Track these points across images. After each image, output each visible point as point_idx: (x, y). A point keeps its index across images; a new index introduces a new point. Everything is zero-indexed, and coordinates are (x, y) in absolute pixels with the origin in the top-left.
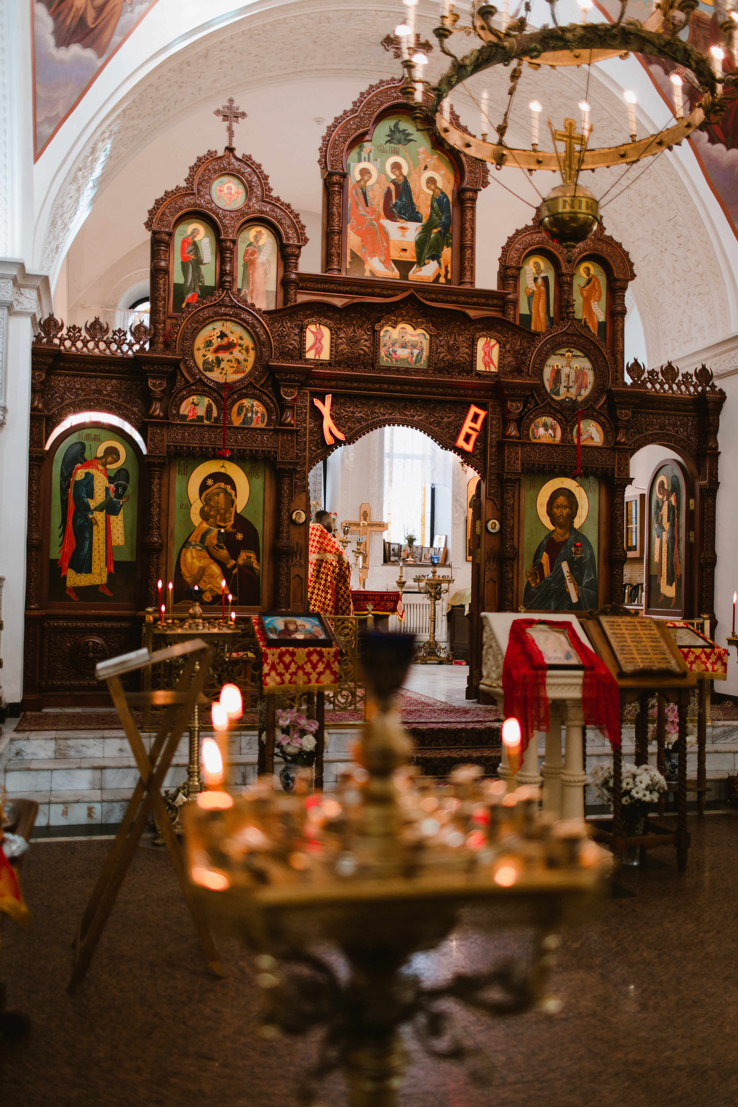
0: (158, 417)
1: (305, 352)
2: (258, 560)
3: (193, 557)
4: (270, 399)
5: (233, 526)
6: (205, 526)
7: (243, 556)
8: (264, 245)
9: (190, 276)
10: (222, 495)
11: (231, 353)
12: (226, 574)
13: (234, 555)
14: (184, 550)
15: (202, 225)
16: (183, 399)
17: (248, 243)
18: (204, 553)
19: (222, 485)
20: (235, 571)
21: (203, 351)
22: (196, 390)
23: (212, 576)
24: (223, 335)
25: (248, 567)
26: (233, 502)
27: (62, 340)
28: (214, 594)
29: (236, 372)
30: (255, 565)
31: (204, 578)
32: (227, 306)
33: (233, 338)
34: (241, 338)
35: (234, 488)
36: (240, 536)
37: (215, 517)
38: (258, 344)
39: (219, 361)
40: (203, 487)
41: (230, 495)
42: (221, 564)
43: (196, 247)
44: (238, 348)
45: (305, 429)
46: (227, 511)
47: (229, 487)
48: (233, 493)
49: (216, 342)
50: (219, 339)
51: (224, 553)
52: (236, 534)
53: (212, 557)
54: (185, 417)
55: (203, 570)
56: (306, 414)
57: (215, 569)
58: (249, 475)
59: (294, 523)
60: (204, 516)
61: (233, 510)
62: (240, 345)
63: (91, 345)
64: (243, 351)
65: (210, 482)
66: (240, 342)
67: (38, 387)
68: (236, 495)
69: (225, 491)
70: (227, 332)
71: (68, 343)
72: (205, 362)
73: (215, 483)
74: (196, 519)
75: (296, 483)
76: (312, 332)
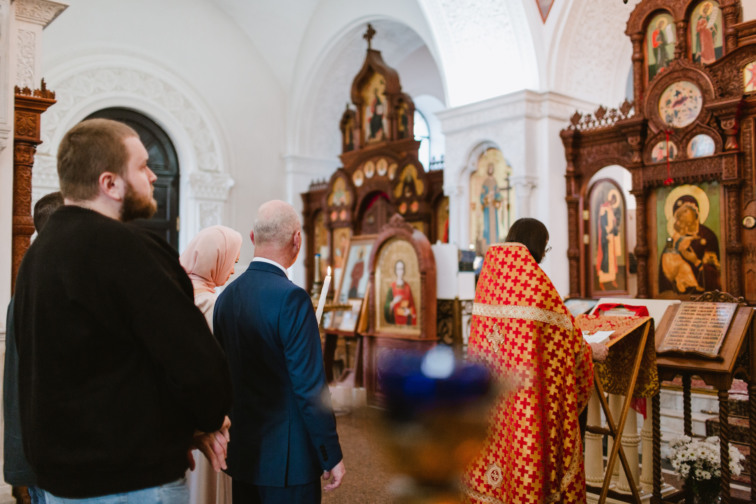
0: (636, 163)
1: (744, 88)
2: (719, 259)
3: (670, 260)
4: (714, 132)
5: (699, 234)
6: (678, 236)
7: (707, 257)
8: (711, 13)
9: (659, 57)
10: (689, 212)
11: (685, 105)
12: (695, 270)
13: (700, 256)
14: (664, 255)
15: (665, 17)
16: (653, 146)
17: (698, 17)
18: (678, 256)
19: (689, 204)
20: (701, 268)
21: (665, 109)
22: (661, 138)
23: (684, 273)
24: (678, 93)
25: (711, 265)
26: (696, 216)
27: (582, 124)
28: (687, 286)
29: (689, 118)
30: (716, 263)
31: (679, 274)
32: (677, 71)
33: (684, 94)
34: (691, 92)
35: (697, 205)
36: (703, 242)
37: (684, 229)
38: (704, 92)
39: (676, 113)
40: (676, 207)
41: (695, 210)
42: (691, 264)
43: (662, 34)
44: (689, 100)
45: (751, 149)
46: (693, 223)
47: (693, 205)
48: (696, 209)
49: (674, 99)
50: (676, 97)
51: (692, 255)
52: (700, 240)
53: (684, 258)
54: (656, 159)
55: (678, 269)
56: (751, 137)
57: (687, 268)
58: (709, 194)
59: (745, 227)
60: (677, 228)
61: (697, 222)
62: (691, 97)
63: (597, 124)
64: (694, 101)
65: (680, 203)
66: (691, 94)
67: (570, 158)
68: (699, 211)
69: (691, 208)
70: (681, 90)
71: (585, 127)
72: (668, 116)
73: (683, 203)
74: (672, 231)
75: (745, 195)
76: (750, 70)
